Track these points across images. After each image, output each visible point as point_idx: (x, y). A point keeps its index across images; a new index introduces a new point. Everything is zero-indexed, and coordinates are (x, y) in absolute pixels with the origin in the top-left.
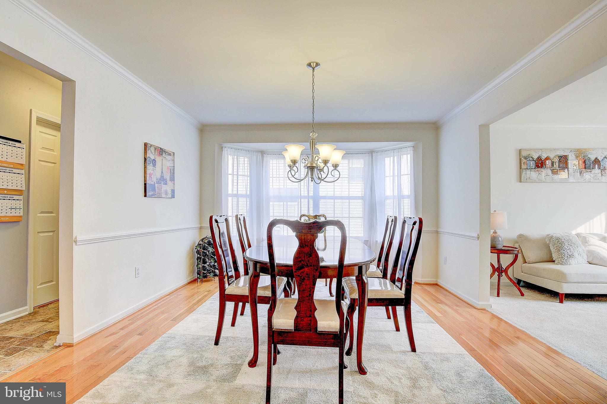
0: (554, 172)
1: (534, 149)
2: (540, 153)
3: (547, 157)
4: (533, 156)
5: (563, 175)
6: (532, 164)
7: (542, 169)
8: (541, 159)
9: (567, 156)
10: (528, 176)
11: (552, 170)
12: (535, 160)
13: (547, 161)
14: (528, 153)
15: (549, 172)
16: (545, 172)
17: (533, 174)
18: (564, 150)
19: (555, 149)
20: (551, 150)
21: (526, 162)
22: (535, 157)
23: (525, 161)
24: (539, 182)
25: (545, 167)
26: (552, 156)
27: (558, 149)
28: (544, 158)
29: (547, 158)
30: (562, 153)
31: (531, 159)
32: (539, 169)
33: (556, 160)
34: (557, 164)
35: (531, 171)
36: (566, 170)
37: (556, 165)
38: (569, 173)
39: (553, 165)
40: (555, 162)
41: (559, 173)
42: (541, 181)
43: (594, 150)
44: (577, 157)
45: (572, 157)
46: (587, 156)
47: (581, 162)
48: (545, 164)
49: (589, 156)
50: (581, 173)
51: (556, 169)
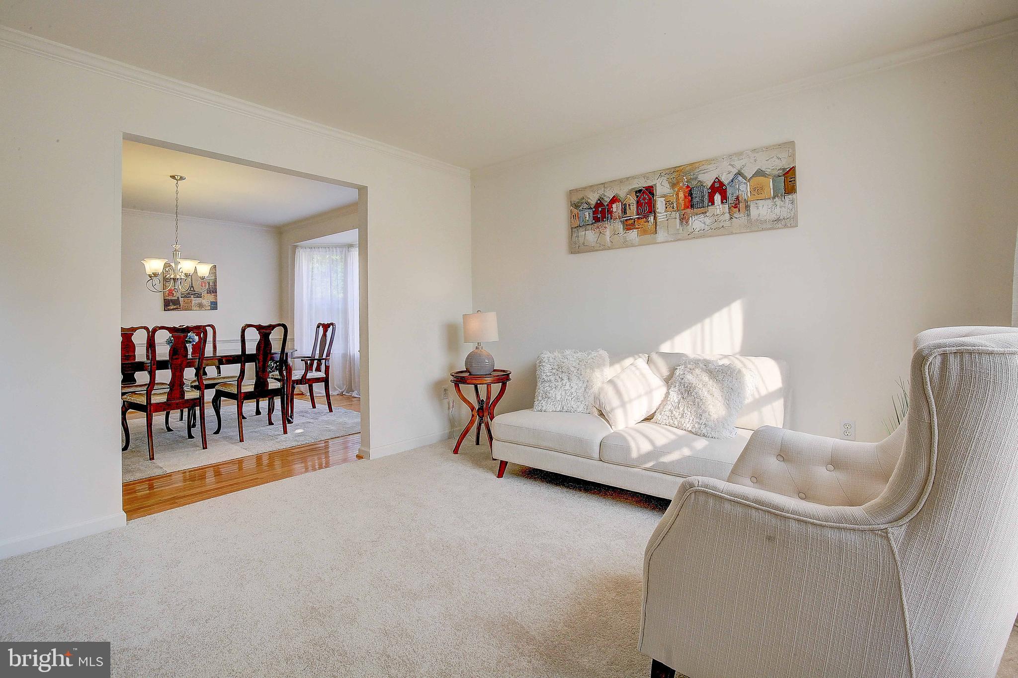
0: (629, 226)
1: (592, 186)
2: (601, 192)
3: (614, 197)
4: (589, 201)
6: (588, 215)
7: (606, 224)
8: (603, 204)
9: (652, 187)
10: (581, 240)
11: (623, 222)
12: (592, 207)
13: (614, 206)
14: (580, 196)
15: (619, 227)
16: (612, 228)
17: (590, 236)
18: (645, 176)
19: (627, 178)
20: (621, 181)
21: (578, 213)
22: (593, 199)
23: (575, 211)
24: (600, 248)
25: (611, 218)
26: (622, 192)
27: (634, 178)
28: (608, 200)
29: (614, 200)
30: (642, 184)
31: (586, 206)
32: (600, 224)
33: (632, 200)
34: (634, 208)
35: (586, 230)
37: (633, 211)
38: (658, 224)
39: (624, 211)
40: (629, 205)
41: (637, 226)
42: (604, 248)
43: (709, 161)
44: (673, 185)
45: (662, 188)
46: (696, 179)
47: (681, 195)
48: (611, 212)
49: (701, 177)
50: (682, 220)
51: (631, 219)
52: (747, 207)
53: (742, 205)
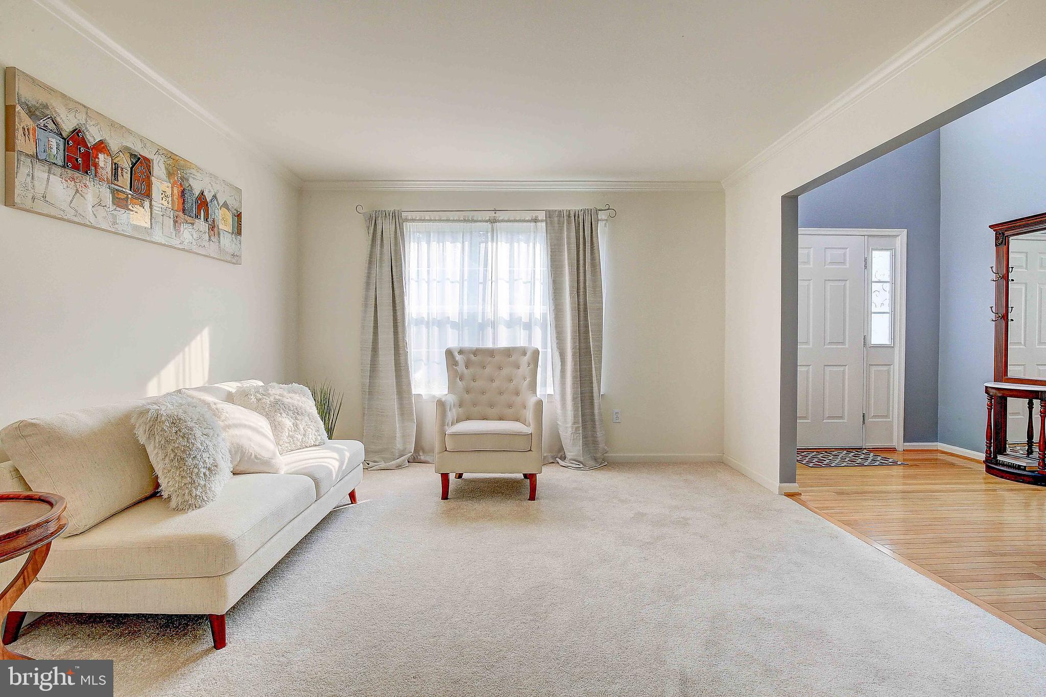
0: (120, 202)
1: (64, 96)
2: (80, 119)
3: (101, 142)
4: (58, 120)
5: (139, 216)
6: (55, 146)
7: (87, 179)
8: (84, 142)
9: (150, 161)
10: (38, 185)
11: (112, 192)
12: (65, 135)
13: (101, 157)
14: (42, 101)
15: (106, 194)
16: (95, 192)
17: (58, 186)
18: (143, 139)
19: (122, 128)
20: (113, 125)
21: (34, 130)
22: (68, 127)
23: (28, 122)
24: (73, 220)
25: (95, 175)
26: (114, 145)
27: (129, 131)
28: (93, 142)
29: (101, 146)
30: (139, 149)
31: (52, 126)
32: (77, 174)
33: (125, 163)
34: (127, 177)
35: (48, 172)
36: (147, 204)
37: (124, 180)
38: (153, 215)
39: (115, 174)
40: (122, 169)
41: (130, 207)
43: (199, 169)
44: (170, 174)
45: (159, 170)
46: (188, 180)
47: (176, 191)
48: (96, 165)
49: (191, 181)
50: (175, 222)
51: (124, 192)
52: (219, 234)
53: (216, 229)
